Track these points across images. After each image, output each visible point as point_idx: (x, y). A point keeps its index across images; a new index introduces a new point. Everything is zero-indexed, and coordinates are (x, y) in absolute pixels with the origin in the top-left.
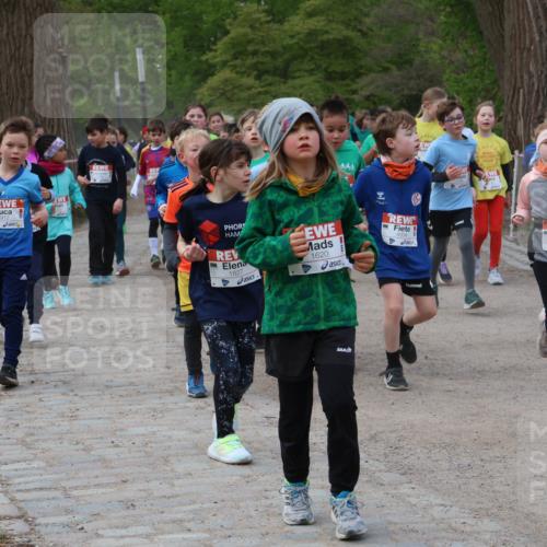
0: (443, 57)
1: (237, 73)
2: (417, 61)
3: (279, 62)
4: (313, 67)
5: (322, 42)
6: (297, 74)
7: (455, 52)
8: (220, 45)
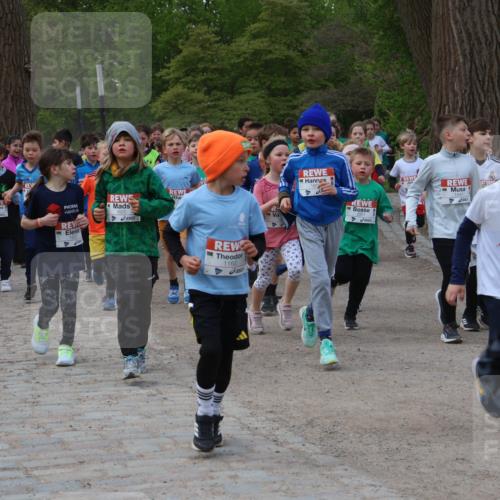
0: (375, 76)
1: (189, 88)
2: (353, 79)
3: (227, 79)
4: (257, 84)
5: (266, 61)
6: (243, 90)
7: (387, 72)
8: (173, 63)
